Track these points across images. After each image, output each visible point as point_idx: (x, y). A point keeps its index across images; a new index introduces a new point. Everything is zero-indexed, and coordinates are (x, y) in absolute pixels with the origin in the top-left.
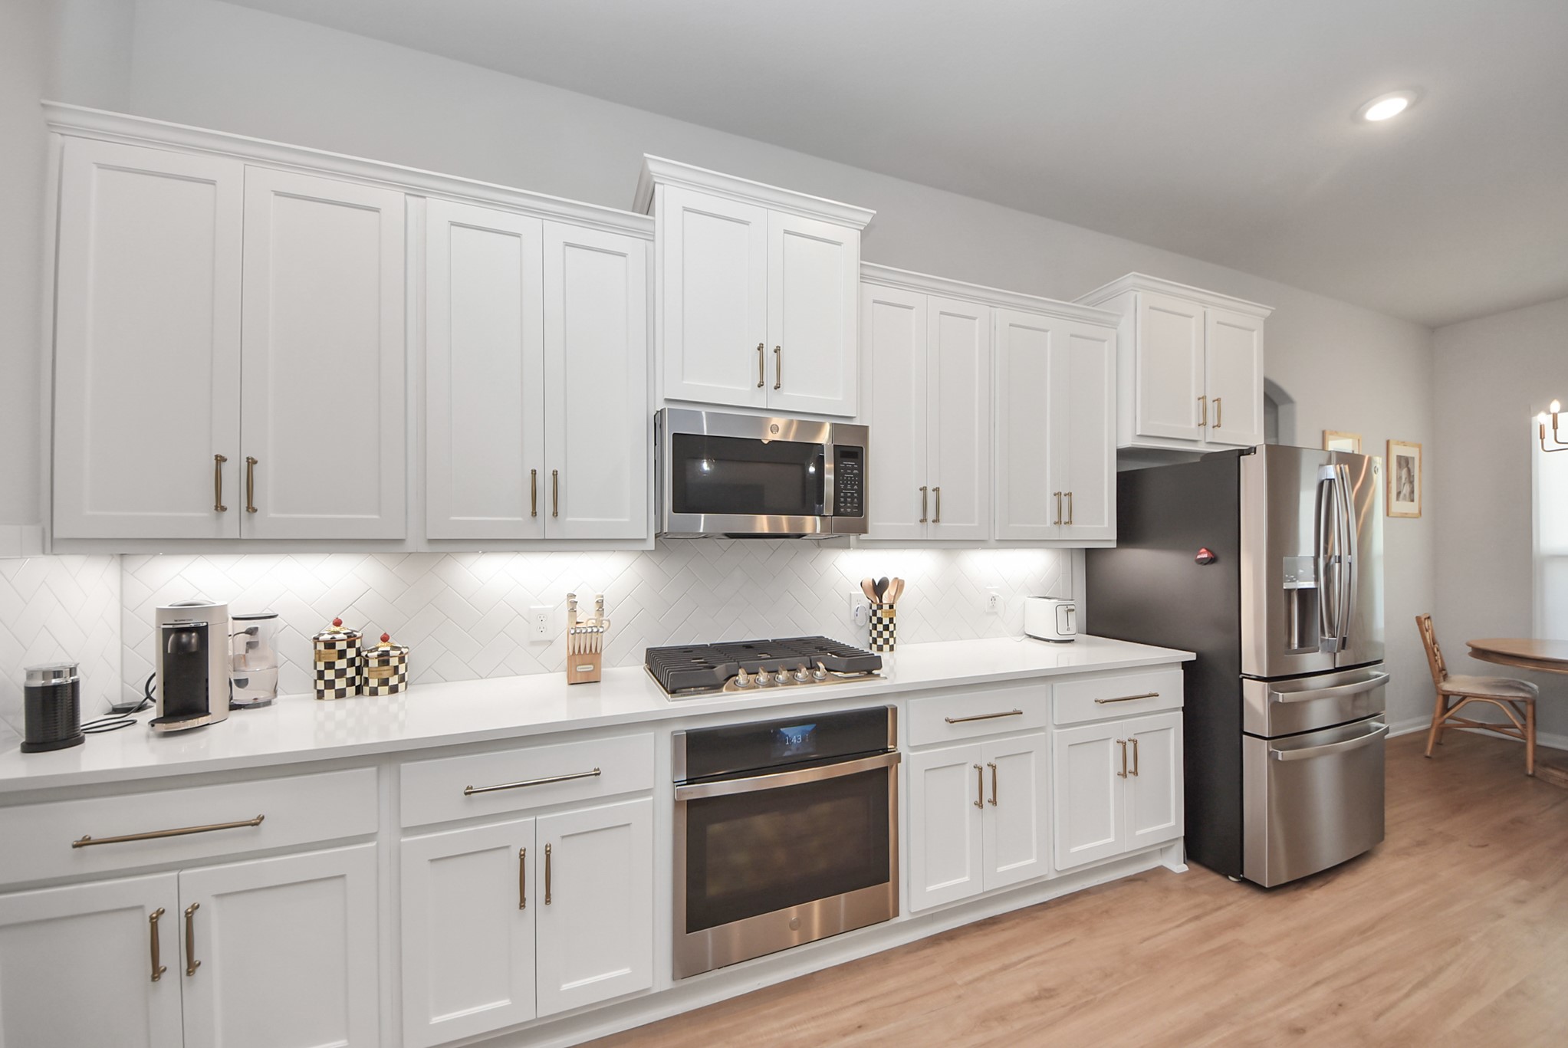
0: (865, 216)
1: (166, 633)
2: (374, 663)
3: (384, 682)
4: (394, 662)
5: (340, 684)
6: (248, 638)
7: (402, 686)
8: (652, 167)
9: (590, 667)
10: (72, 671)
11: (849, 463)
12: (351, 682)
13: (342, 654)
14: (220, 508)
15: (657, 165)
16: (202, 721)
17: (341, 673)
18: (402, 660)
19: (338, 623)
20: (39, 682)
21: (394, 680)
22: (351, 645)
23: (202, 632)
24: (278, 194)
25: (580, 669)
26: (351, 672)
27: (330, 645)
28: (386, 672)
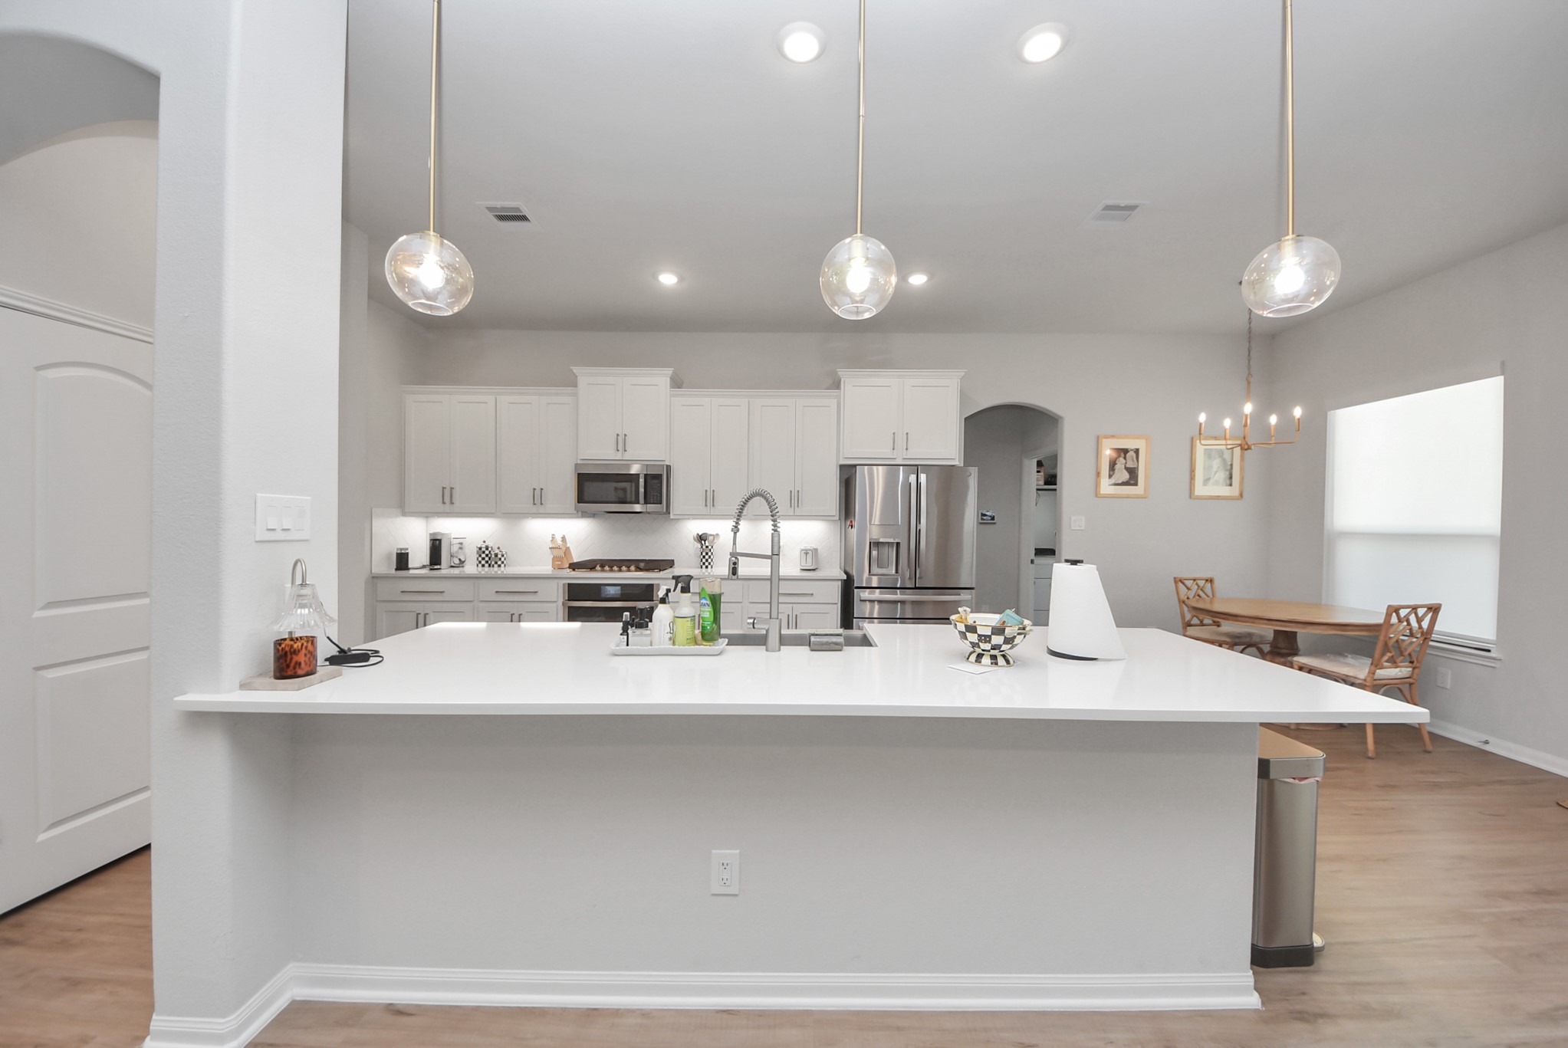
0: (669, 371)
1: (431, 540)
2: (493, 556)
3: (496, 563)
4: (499, 556)
5: (483, 562)
6: (459, 546)
7: (503, 565)
8: (575, 371)
9: (560, 563)
10: (407, 549)
11: (656, 481)
12: (487, 562)
13: (484, 552)
14: (444, 503)
15: (576, 370)
16: (438, 567)
17: (483, 559)
18: (503, 556)
19: (484, 542)
20: (399, 552)
21: (499, 563)
22: (487, 549)
23: (440, 540)
24: (459, 402)
25: (557, 563)
26: (487, 559)
27: (480, 549)
28: (497, 560)
